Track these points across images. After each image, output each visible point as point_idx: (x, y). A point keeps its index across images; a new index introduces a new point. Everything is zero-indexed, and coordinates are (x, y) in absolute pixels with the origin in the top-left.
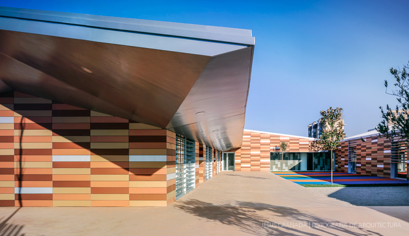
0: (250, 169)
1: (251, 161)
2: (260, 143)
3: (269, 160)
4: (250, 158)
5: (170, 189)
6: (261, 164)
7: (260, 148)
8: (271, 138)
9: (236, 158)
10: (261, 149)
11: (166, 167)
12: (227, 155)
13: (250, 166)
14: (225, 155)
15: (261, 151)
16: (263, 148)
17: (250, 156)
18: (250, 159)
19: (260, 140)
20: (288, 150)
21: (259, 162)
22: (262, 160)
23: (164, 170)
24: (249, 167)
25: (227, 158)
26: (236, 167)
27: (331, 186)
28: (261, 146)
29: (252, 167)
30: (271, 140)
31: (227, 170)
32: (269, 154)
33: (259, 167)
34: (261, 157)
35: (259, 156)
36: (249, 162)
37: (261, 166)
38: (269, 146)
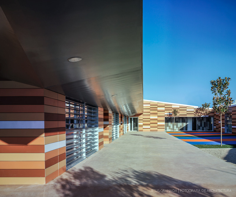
0: (149, 130)
1: (151, 123)
2: (157, 110)
3: (164, 123)
4: (149, 121)
6: (158, 126)
7: (157, 114)
8: (165, 106)
9: (139, 121)
10: (158, 115)
11: (43, 135)
12: (133, 119)
13: (150, 127)
14: (131, 119)
15: (158, 116)
16: (160, 114)
17: (149, 120)
18: (149, 122)
19: (157, 108)
20: (178, 115)
21: (157, 125)
22: (159, 123)
23: (41, 140)
24: (149, 128)
25: (133, 122)
26: (139, 128)
28: (158, 112)
30: (165, 108)
31: (133, 130)
32: (164, 119)
33: (157, 128)
34: (158, 121)
35: (156, 120)
36: (149, 125)
37: (158, 127)
38: (164, 112)
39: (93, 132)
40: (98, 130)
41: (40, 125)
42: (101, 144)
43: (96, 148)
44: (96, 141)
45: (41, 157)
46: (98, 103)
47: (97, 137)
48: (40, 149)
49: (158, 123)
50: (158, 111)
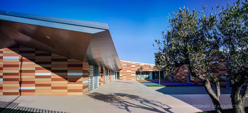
2: (131, 67)
3: (135, 75)
5: (84, 87)
6: (131, 76)
7: (131, 69)
8: (136, 65)
9: (120, 74)
11: (82, 78)
14: (115, 72)
15: (131, 71)
16: (133, 69)
17: (126, 73)
20: (143, 70)
22: (132, 75)
23: (82, 79)
24: (126, 78)
25: (116, 74)
26: (120, 78)
27: (159, 86)
31: (116, 79)
32: (135, 72)
33: (131, 78)
35: (130, 73)
36: (126, 76)
38: (135, 68)
39: (96, 78)
40: (99, 77)
41: (81, 74)
42: (100, 84)
43: (97, 86)
44: (98, 83)
45: (81, 85)
46: (99, 65)
47: (98, 81)
48: (81, 82)
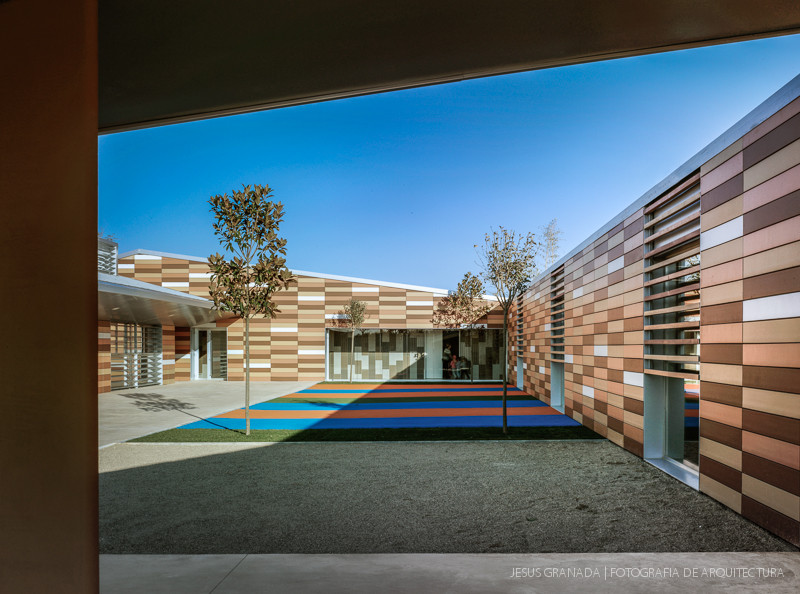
0: (268, 375)
1: (274, 352)
2: (295, 303)
3: (320, 351)
4: (268, 343)
6: (301, 361)
7: (295, 316)
8: (328, 289)
9: (229, 343)
10: (300, 321)
12: (209, 337)
13: (268, 366)
14: (203, 334)
15: (300, 326)
16: (306, 316)
17: (268, 339)
18: (268, 348)
19: (295, 294)
20: (370, 322)
21: (295, 357)
22: (303, 352)
24: (268, 370)
25: (209, 345)
26: (231, 370)
28: (300, 312)
29: (273, 370)
30: (327, 294)
31: (209, 378)
32: (321, 334)
33: (296, 370)
34: (301, 343)
35: (294, 338)
36: (268, 357)
37: (301, 366)
38: (321, 312)
49: (300, 352)
50: (300, 307)
